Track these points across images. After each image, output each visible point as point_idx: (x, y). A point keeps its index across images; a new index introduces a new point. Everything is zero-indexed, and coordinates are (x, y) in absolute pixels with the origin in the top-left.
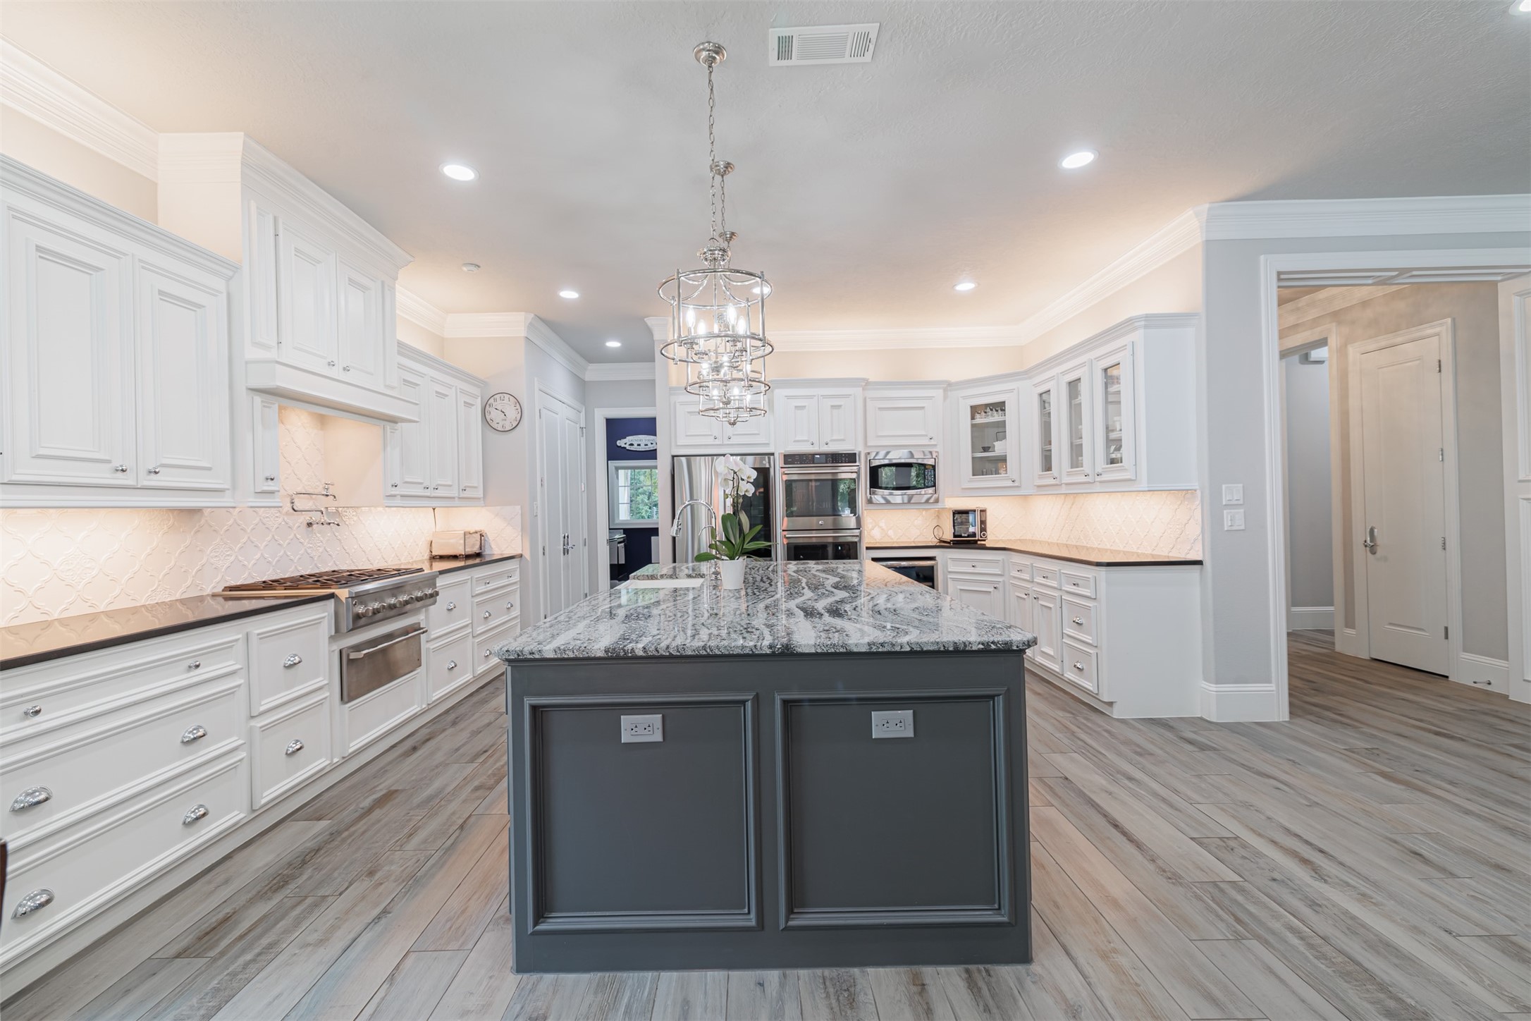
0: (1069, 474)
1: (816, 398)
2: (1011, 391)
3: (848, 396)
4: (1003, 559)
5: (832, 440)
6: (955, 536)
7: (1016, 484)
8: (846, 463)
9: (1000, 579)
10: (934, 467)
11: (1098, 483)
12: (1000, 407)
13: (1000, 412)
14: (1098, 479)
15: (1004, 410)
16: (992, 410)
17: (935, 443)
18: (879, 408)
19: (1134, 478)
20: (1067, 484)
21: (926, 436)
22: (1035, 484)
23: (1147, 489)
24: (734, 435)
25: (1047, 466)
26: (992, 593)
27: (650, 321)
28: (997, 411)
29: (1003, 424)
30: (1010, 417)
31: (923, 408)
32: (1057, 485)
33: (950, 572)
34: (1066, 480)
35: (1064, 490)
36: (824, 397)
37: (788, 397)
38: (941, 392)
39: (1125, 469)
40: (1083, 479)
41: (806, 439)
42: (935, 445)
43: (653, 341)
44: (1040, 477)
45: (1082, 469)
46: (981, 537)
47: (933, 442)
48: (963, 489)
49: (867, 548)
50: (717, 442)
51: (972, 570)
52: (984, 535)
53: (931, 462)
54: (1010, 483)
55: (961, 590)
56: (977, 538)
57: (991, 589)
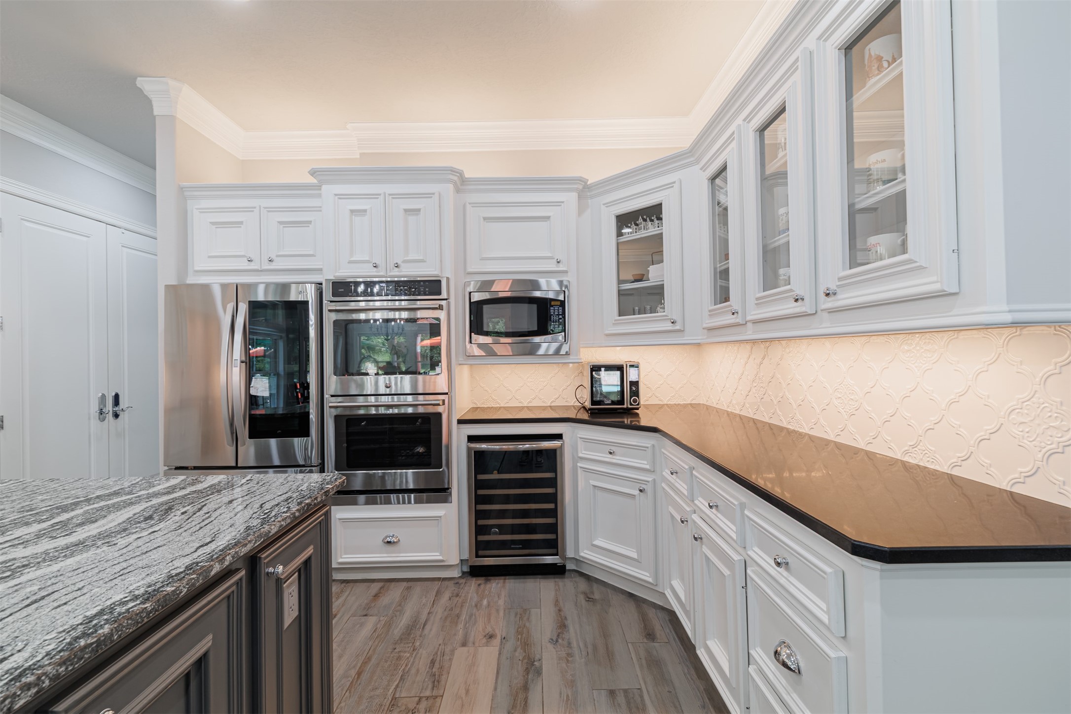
0: (760, 302)
1: (382, 198)
2: (670, 185)
3: (429, 195)
4: (653, 446)
5: (405, 262)
6: (593, 402)
7: (677, 327)
8: (425, 295)
9: (649, 478)
10: (562, 304)
11: (825, 315)
12: (654, 213)
13: (656, 222)
14: (830, 303)
15: (661, 219)
16: (645, 220)
17: (564, 269)
18: (485, 219)
19: (957, 291)
20: (755, 322)
21: (551, 258)
22: (705, 326)
23: (1008, 318)
24: (278, 256)
25: (723, 295)
26: (637, 497)
27: (146, 85)
28: (652, 221)
29: (660, 237)
30: (669, 226)
31: (548, 218)
32: (738, 325)
33: (581, 458)
34: (755, 313)
35: (750, 333)
36: (395, 196)
37: (340, 196)
38: (574, 196)
39: (921, 268)
40: (791, 308)
41: (367, 259)
42: (566, 272)
43: (154, 117)
44: (712, 314)
45: (788, 287)
46: (631, 404)
47: (561, 268)
48: (607, 335)
49: (460, 422)
50: (252, 266)
51: (608, 458)
52: (635, 401)
53: (561, 298)
54: (668, 326)
55: (595, 486)
56: (625, 406)
57: (637, 492)
